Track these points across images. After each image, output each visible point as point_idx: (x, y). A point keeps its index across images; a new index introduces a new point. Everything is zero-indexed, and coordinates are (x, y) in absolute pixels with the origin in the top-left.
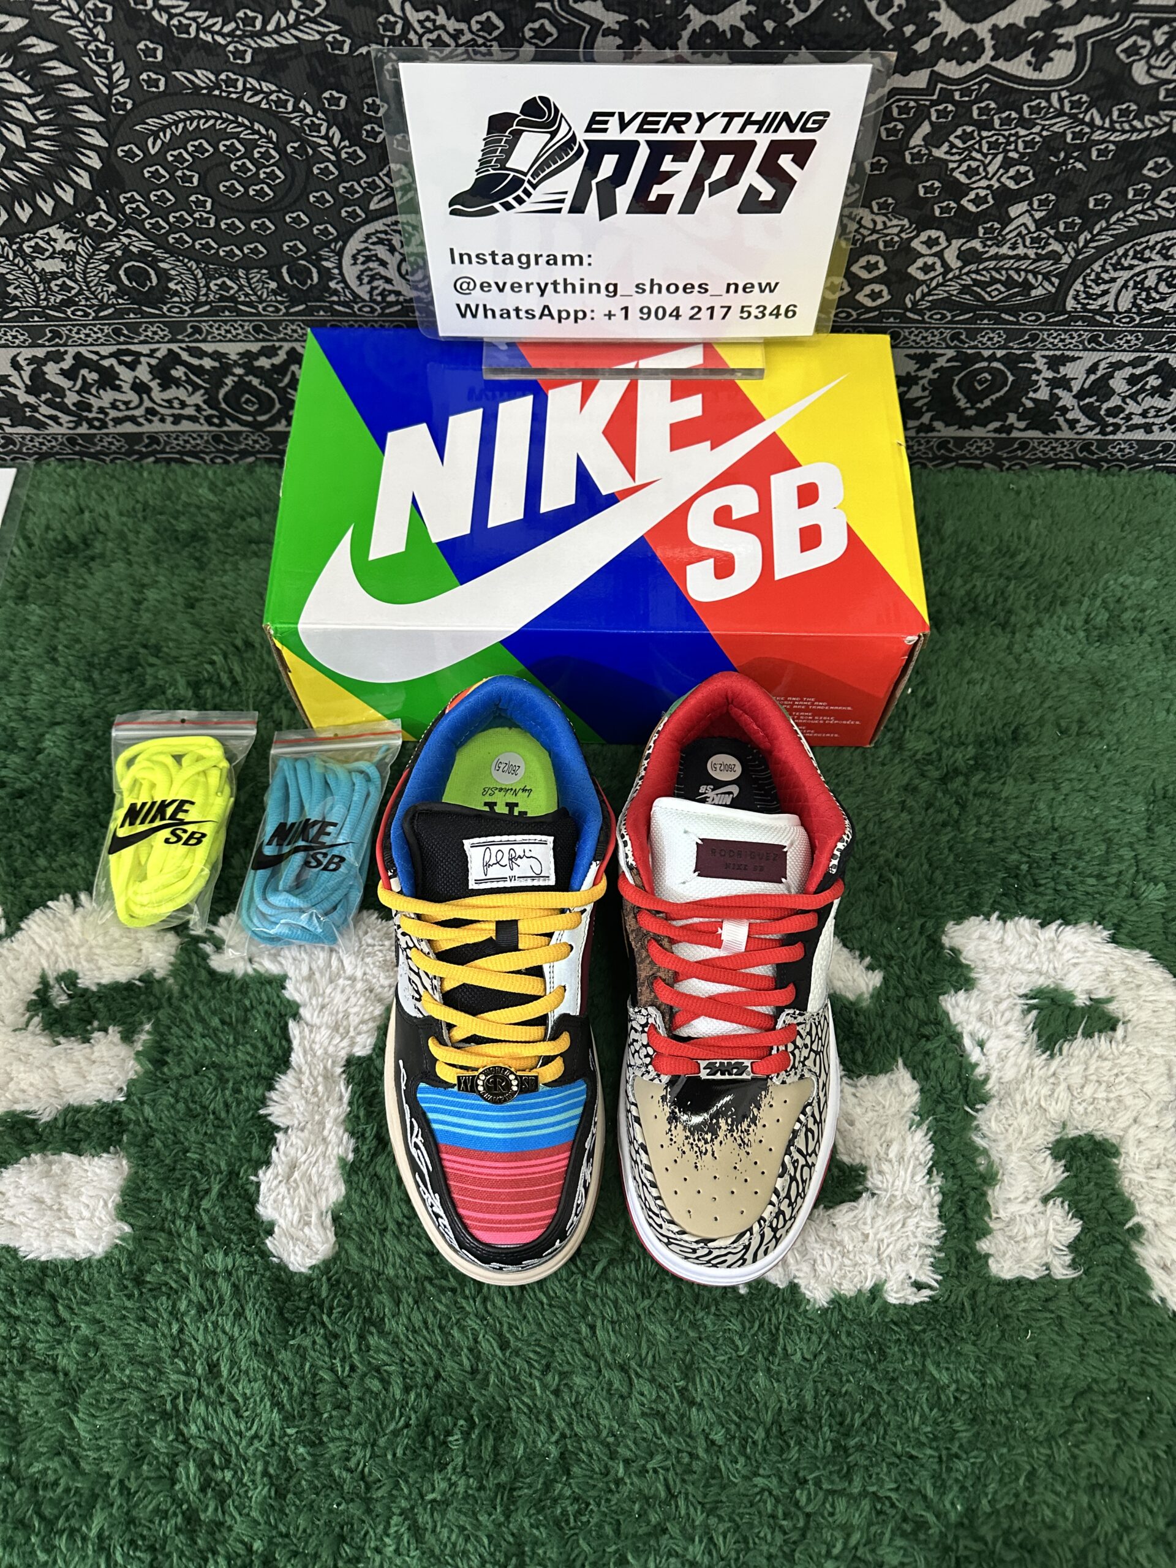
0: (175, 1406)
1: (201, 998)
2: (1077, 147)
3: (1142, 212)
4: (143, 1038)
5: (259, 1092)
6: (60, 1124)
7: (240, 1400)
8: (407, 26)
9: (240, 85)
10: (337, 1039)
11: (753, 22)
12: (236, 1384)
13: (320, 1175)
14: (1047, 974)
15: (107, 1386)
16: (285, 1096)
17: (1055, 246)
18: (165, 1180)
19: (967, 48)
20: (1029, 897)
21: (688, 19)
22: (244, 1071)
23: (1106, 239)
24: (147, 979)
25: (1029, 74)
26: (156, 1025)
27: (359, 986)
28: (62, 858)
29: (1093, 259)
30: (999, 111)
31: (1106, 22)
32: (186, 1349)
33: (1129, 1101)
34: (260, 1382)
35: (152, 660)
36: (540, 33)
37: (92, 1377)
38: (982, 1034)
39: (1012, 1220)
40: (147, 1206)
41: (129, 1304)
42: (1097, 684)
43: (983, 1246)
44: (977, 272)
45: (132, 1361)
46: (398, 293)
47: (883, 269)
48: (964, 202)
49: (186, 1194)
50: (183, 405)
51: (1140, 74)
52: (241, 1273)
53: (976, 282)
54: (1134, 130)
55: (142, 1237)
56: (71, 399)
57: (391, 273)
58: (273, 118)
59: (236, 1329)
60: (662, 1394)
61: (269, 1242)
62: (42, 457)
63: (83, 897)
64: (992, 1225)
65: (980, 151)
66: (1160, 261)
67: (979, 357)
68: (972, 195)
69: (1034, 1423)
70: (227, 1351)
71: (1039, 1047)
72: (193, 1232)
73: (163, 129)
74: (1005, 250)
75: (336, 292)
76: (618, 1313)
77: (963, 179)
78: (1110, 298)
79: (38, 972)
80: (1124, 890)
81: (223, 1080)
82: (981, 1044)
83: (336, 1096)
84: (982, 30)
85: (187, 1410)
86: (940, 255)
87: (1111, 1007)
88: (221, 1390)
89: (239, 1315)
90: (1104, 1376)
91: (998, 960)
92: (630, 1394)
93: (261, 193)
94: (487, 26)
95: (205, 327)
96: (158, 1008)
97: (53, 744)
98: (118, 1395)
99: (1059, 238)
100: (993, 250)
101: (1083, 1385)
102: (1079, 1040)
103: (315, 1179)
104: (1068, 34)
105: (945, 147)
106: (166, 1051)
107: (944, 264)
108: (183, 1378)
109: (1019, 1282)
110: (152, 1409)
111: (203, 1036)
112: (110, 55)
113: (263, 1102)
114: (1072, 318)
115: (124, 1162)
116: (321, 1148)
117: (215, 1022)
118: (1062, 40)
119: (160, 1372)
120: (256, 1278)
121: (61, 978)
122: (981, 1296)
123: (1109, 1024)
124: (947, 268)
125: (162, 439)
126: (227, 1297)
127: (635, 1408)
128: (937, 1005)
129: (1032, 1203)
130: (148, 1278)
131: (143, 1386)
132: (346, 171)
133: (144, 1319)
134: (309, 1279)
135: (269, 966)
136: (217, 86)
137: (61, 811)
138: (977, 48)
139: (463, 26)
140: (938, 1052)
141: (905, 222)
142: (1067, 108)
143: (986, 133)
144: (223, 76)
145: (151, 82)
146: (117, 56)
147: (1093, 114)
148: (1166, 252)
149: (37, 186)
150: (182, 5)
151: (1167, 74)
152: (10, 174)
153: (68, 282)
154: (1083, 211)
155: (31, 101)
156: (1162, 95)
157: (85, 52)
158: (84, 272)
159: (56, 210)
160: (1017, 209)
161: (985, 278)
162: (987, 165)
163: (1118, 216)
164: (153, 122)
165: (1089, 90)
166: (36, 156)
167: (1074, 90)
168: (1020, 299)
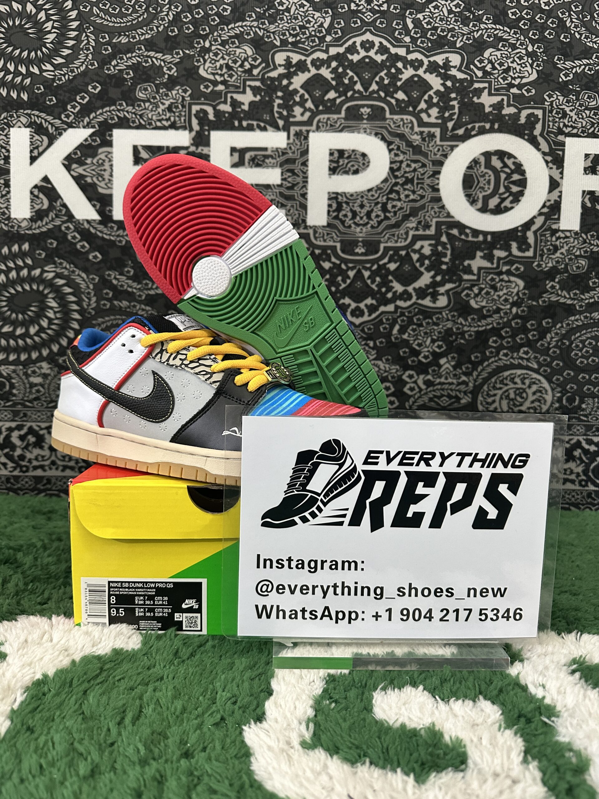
2: (459, 334)
3: (496, 361)
9: (138, 307)
17: (464, 378)
19: (406, 296)
23: (485, 375)
25: (431, 305)
29: (482, 385)
30: (424, 319)
31: (454, 285)
44: (434, 391)
47: (393, 389)
48: (420, 358)
51: (473, 303)
53: (435, 396)
54: (479, 326)
65: (421, 335)
66: (512, 386)
68: (422, 355)
73: (103, 323)
74: (443, 380)
77: (417, 348)
78: (496, 404)
82: (542, 687)
84: (410, 289)
86: (415, 382)
99: (465, 374)
100: (438, 380)
104: (442, 290)
105: (407, 334)
107: (419, 387)
112: (92, 295)
118: (440, 292)
124: (421, 390)
136: (129, 307)
138: (410, 296)
141: (398, 367)
142: (450, 318)
143: (421, 329)
144: (132, 304)
145: (105, 305)
146: (95, 295)
147: (461, 320)
148: (512, 380)
149: (45, 344)
150: (125, 278)
151: (484, 304)
152: (36, 339)
153: (41, 389)
154: (470, 361)
155: (56, 310)
156: (485, 312)
157: (83, 293)
158: (49, 384)
159: (48, 355)
160: (443, 361)
161: (438, 394)
162: (425, 342)
163: (486, 363)
164: (100, 320)
165: (456, 311)
166: (49, 332)
167: (450, 311)
168: (456, 405)
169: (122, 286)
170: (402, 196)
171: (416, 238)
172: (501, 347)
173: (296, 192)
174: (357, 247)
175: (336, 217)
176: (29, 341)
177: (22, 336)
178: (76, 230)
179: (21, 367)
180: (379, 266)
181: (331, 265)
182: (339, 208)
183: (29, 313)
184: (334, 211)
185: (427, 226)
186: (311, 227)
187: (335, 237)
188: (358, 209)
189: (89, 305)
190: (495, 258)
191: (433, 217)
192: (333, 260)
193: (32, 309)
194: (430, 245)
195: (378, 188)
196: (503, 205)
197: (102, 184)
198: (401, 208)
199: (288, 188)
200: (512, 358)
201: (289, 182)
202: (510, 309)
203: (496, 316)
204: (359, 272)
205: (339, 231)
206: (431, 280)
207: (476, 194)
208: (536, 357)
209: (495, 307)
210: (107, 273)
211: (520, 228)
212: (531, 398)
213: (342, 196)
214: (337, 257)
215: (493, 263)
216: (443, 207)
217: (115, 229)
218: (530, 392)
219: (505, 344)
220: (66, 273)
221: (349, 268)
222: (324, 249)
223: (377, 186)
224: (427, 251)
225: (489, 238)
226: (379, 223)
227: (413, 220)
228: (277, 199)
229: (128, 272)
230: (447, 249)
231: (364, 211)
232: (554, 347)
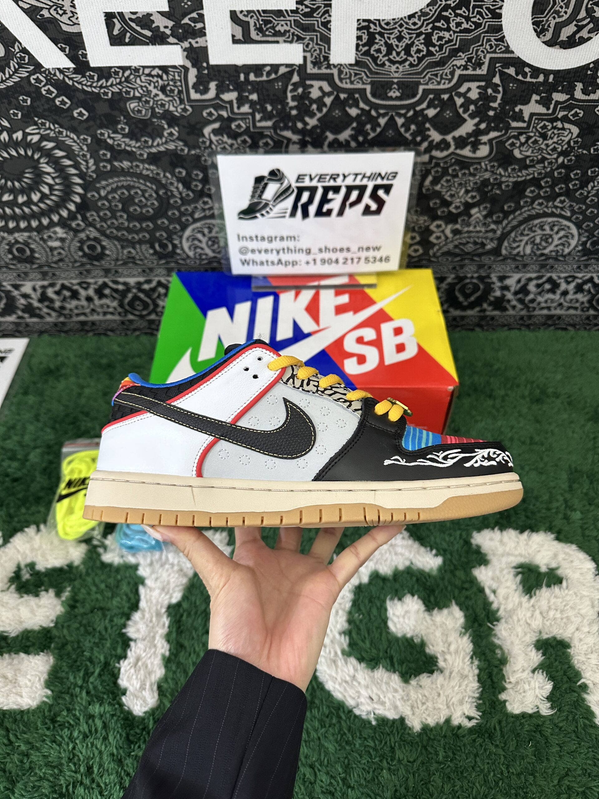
0: (67, 790)
1: (96, 575)
2: (496, 184)
3: (529, 210)
4: (66, 594)
5: (123, 621)
6: (20, 638)
7: (103, 785)
8: (211, 142)
9: (141, 167)
10: (163, 595)
11: (354, 137)
12: (101, 777)
13: (152, 663)
14: (526, 557)
15: (32, 779)
16: (136, 623)
17: (493, 226)
18: (71, 667)
19: (443, 145)
20: (513, 519)
21: (327, 137)
22: (116, 611)
23: (515, 223)
24: (70, 566)
25: (470, 155)
26: (73, 588)
27: (176, 568)
28: (33, 509)
29: (510, 232)
30: (461, 169)
31: (499, 134)
32: (76, 758)
33: (573, 619)
34: (114, 775)
35: (85, 418)
36: (266, 144)
37: (24, 775)
38: (494, 586)
39: (517, 683)
40: (61, 681)
41: (48, 733)
42: (538, 421)
43: (503, 696)
44: (460, 239)
45: (47, 765)
46: (206, 255)
47: (418, 239)
48: (451, 208)
49: (81, 674)
50: (108, 307)
51: (517, 153)
52: (108, 715)
53: (460, 244)
54: (518, 176)
55: (57, 696)
56: (57, 304)
57: (204, 245)
58: (155, 180)
59: (103, 747)
60: (333, 781)
61: (124, 699)
62: (41, 333)
63: (42, 527)
64: (507, 686)
65: (454, 187)
66: (539, 232)
67: (466, 277)
68: (453, 205)
69: (538, 795)
70: (97, 759)
71: (524, 591)
72: (84, 694)
73: (108, 185)
74: (471, 228)
75: (179, 254)
76: (309, 736)
77: (449, 199)
78: (521, 249)
79: (16, 562)
80: (560, 516)
81: (104, 616)
82: (494, 592)
83: (161, 623)
84: (449, 138)
85: (74, 792)
86: (443, 231)
87: (559, 572)
88: (93, 781)
89: (105, 739)
90: (575, 767)
91: (500, 550)
92: (315, 781)
93: (148, 211)
94: (244, 142)
95: (120, 270)
96: (75, 580)
97: (34, 457)
98: (36, 784)
99: (495, 223)
100: (466, 229)
101: (563, 772)
102: (544, 589)
103: (149, 666)
104: (484, 139)
105: (439, 186)
106: (76, 601)
107: (445, 236)
108: (73, 774)
109: (524, 715)
110: (55, 792)
111: (96, 593)
112: (88, 156)
113: (124, 626)
114: (505, 258)
115: (51, 658)
116: (153, 650)
117: (103, 586)
118: (482, 141)
119: (61, 771)
120: (115, 718)
121: (27, 566)
122: (504, 724)
123: (559, 581)
124: (447, 238)
125: (98, 323)
126: (99, 729)
127: (318, 789)
128: (471, 573)
129: (526, 672)
130: (59, 719)
131: (51, 779)
132: (184, 201)
133: (54, 742)
134: (143, 719)
135: (132, 560)
136: (132, 167)
137: (35, 487)
138: (448, 145)
139: (234, 142)
140: (472, 596)
141: (426, 218)
142: (489, 168)
143: (456, 180)
144: (134, 164)
145: (105, 167)
146: (91, 157)
147: (501, 170)
148: (542, 228)
149: (51, 210)
150: (120, 136)
151: (528, 153)
152: (42, 205)
153: (62, 252)
154: (502, 211)
155: (54, 175)
156: (528, 162)
157: (78, 156)
158: (69, 247)
159: (59, 220)
160: (474, 211)
161: (464, 241)
162: (458, 193)
163: (518, 212)
164: (104, 183)
165: (497, 161)
166: (53, 198)
167: (490, 161)
168: (480, 251)
169: (119, 145)
170: (452, 25)
171: (463, 79)
172: (539, 196)
173: (316, 20)
174: (391, 89)
175: (367, 53)
176: (34, 208)
177: (25, 204)
178: (49, 82)
179: (35, 233)
180: (416, 112)
181: (359, 112)
182: (371, 41)
183: (25, 180)
184: (364, 46)
185: (479, 65)
186: (335, 66)
187: (365, 77)
188: (394, 42)
189: (88, 168)
190: (553, 102)
191: (488, 52)
192: (362, 105)
193: (27, 175)
194: (478, 87)
195: (423, 13)
196: (577, 36)
197: (64, 19)
198: (450, 41)
199: (305, 15)
200: (547, 207)
201: (307, 7)
202: (556, 159)
203: (539, 166)
204: (392, 119)
205: (370, 70)
206: (474, 128)
207: (547, 21)
208: (571, 206)
209: (540, 157)
210: (99, 132)
211: (592, 66)
212: (556, 242)
213: (375, 24)
214: (367, 101)
215: (548, 109)
216: (502, 39)
217: (96, 78)
218: (556, 237)
219: (542, 194)
220: (52, 134)
221: (379, 115)
222: (351, 92)
223: (421, 10)
224: (474, 95)
225: (551, 77)
226: (420, 60)
227: (463, 56)
228: (292, 31)
229: (123, 129)
230: (499, 92)
231: (403, 44)
232: (593, 196)
